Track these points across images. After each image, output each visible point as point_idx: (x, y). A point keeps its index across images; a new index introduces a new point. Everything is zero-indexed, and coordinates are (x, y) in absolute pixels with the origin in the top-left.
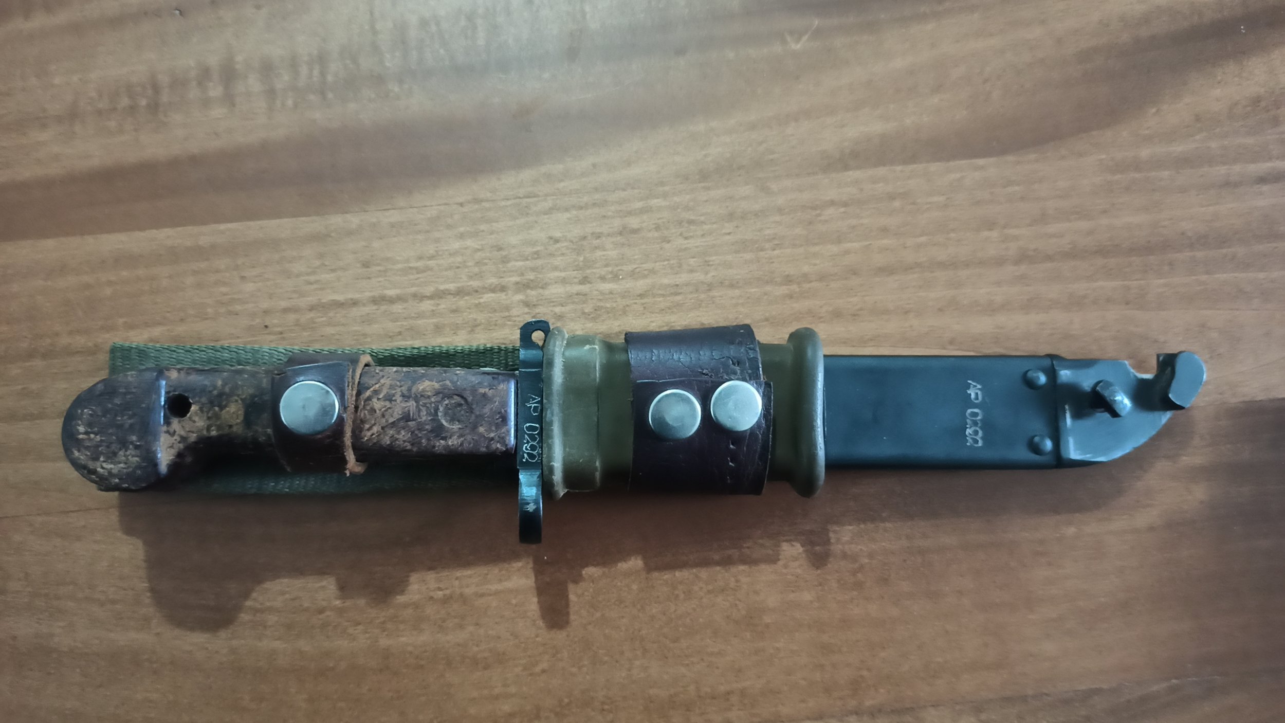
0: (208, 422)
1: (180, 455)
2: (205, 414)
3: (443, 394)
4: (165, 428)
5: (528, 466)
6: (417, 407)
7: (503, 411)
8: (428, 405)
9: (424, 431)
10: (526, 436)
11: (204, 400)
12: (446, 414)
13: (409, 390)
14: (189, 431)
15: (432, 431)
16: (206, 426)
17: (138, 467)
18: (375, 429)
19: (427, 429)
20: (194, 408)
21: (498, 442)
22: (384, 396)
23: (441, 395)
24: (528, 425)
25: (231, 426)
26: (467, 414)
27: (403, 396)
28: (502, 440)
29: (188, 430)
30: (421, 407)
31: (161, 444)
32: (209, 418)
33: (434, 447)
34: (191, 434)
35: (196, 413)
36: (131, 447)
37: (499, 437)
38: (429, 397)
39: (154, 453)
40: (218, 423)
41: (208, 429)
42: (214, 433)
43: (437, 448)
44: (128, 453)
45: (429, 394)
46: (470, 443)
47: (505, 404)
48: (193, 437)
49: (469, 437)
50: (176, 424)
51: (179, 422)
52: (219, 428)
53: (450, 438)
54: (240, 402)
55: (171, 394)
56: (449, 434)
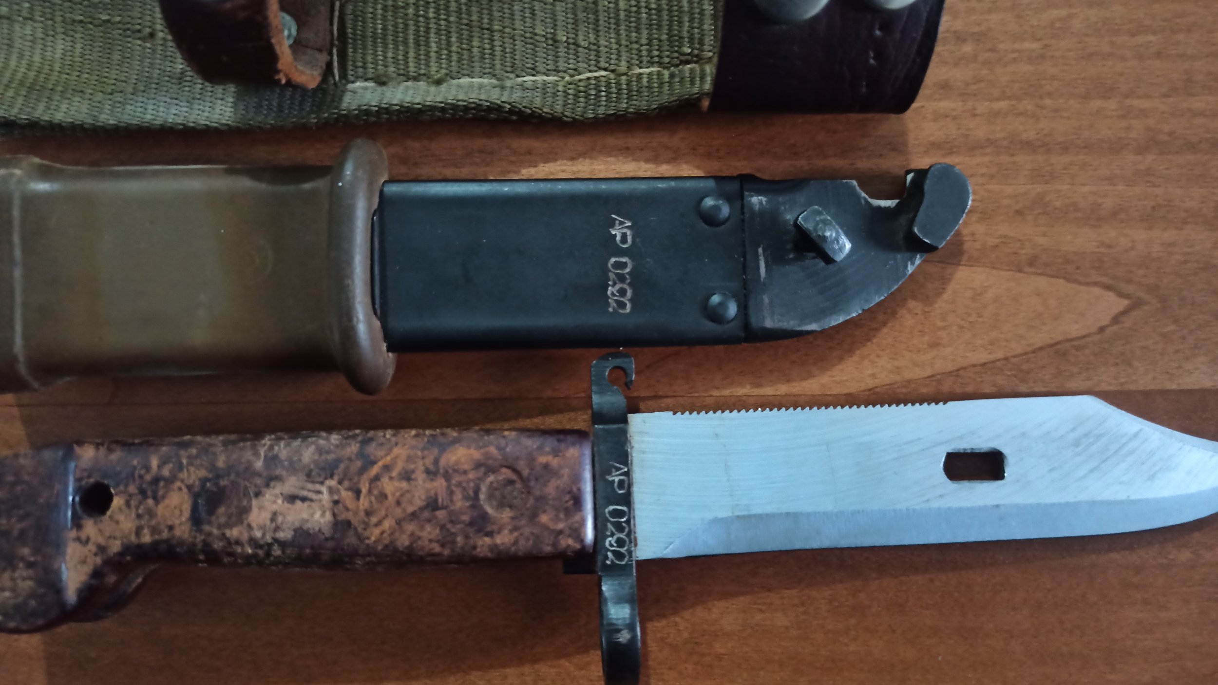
0: (137, 523)
1: (97, 574)
2: (134, 511)
3: (486, 467)
4: (73, 534)
5: (615, 570)
6: (449, 488)
7: (575, 489)
8: (464, 485)
9: (459, 523)
10: (610, 526)
11: (132, 489)
12: (491, 497)
13: (436, 462)
14: (110, 537)
15: (471, 524)
16: (134, 529)
17: (32, 595)
18: (387, 524)
19: (463, 522)
20: (117, 502)
21: (569, 536)
22: (400, 474)
23: (483, 470)
24: (611, 508)
25: (171, 528)
26: (523, 496)
27: (428, 472)
28: (577, 532)
29: (108, 534)
30: (454, 489)
31: (68, 558)
32: (139, 516)
33: (475, 547)
34: (111, 542)
35: (120, 509)
36: (21, 565)
37: (570, 528)
38: (465, 472)
39: (58, 573)
40: (153, 522)
41: (138, 532)
42: (147, 538)
43: (479, 550)
44: (17, 575)
45: (466, 467)
46: (528, 539)
47: (577, 479)
48: (115, 547)
49: (527, 531)
50: (90, 527)
51: (95, 523)
52: (154, 530)
53: (499, 532)
54: (185, 490)
55: (84, 483)
56: (495, 528)
